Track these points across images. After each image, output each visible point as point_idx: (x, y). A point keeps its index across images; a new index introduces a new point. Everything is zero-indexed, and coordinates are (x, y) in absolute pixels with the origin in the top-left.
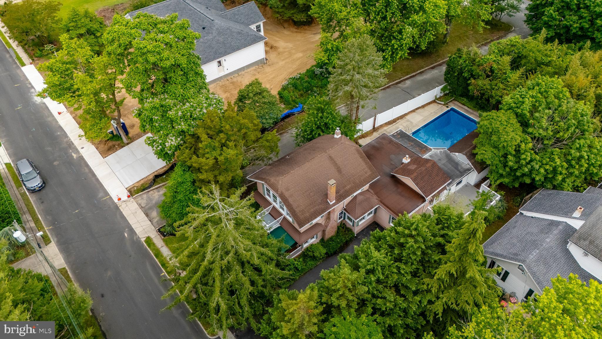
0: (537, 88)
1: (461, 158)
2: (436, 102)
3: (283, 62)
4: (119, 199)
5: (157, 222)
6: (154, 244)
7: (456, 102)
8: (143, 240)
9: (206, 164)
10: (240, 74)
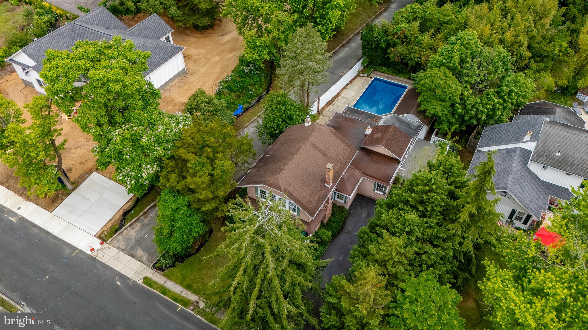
0: (459, 42)
1: (411, 118)
2: (360, 76)
3: (204, 69)
4: (92, 250)
5: (147, 259)
6: (155, 283)
7: (376, 72)
8: (140, 282)
9: (203, 182)
10: (166, 89)
